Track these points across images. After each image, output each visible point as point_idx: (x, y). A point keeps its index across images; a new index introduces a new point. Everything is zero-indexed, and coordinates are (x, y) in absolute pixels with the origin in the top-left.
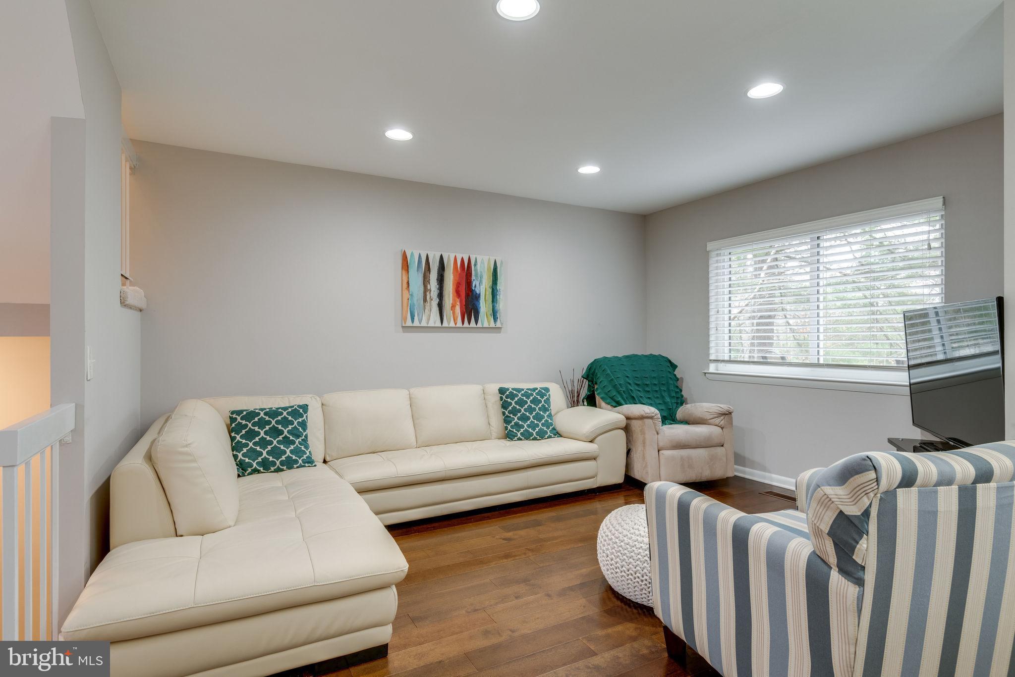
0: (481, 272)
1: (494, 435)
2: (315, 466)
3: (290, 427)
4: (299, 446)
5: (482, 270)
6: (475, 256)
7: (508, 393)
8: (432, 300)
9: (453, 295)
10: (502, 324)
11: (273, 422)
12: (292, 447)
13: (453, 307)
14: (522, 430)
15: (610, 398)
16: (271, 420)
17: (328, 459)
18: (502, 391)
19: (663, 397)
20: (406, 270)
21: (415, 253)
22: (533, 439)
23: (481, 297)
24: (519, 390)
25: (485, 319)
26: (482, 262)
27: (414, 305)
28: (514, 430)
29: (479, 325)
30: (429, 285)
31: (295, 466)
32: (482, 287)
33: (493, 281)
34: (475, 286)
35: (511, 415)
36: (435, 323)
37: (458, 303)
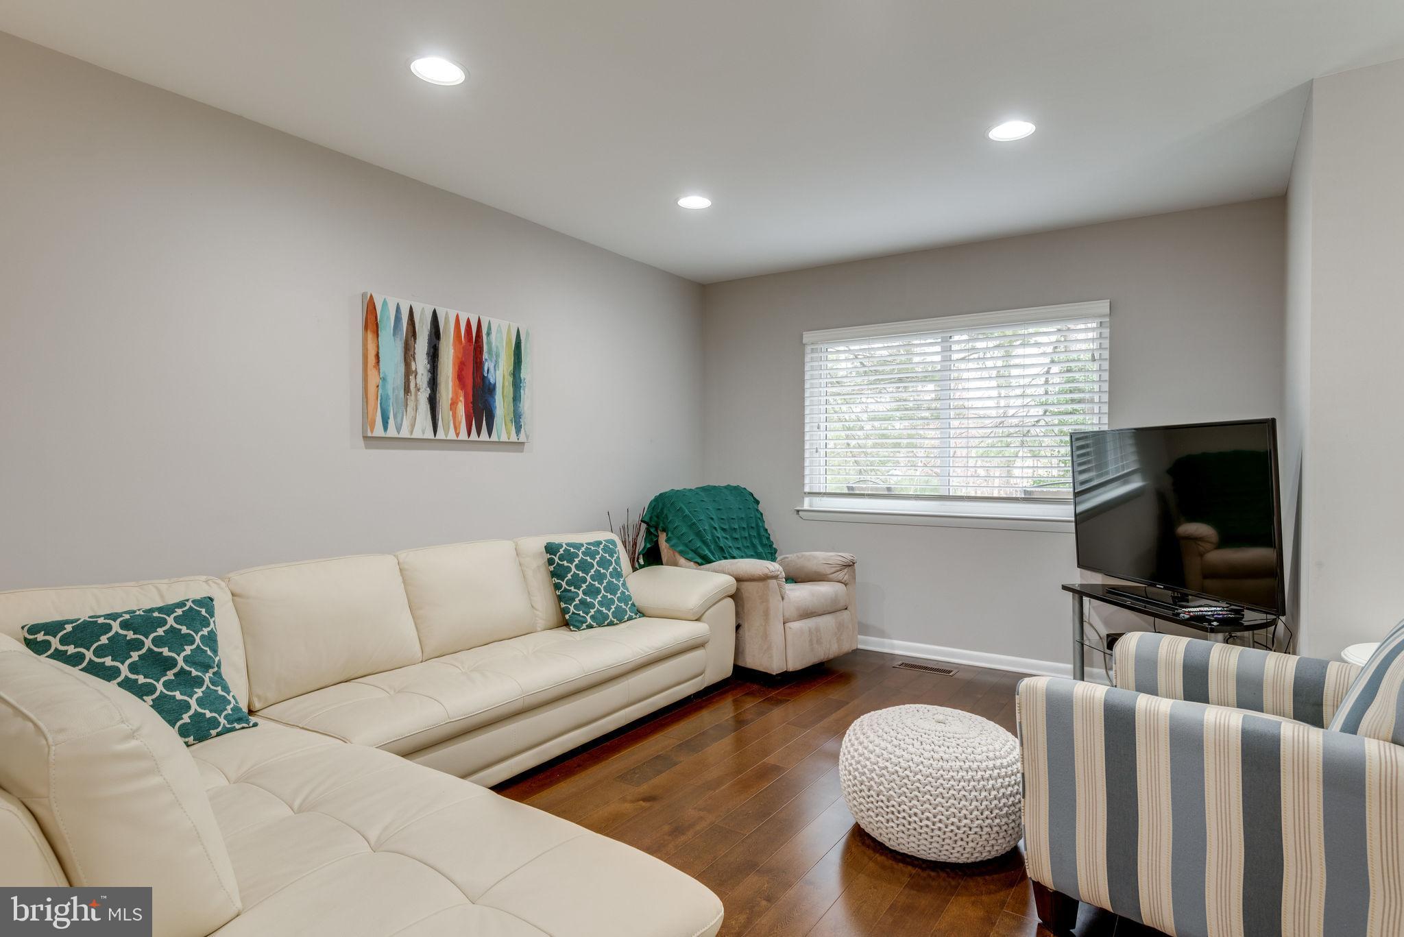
0: (497, 347)
1: (541, 623)
2: (255, 725)
3: (188, 650)
4: (212, 687)
5: (498, 345)
6: (488, 319)
7: (562, 551)
8: (419, 390)
9: (454, 384)
10: (527, 437)
11: (148, 643)
12: (199, 692)
13: (453, 405)
14: (592, 611)
15: (692, 550)
16: (141, 637)
17: (257, 705)
18: (551, 549)
19: (754, 546)
20: (373, 332)
21: (390, 302)
22: (608, 625)
23: (497, 389)
24: (578, 546)
25: (503, 429)
26: (499, 331)
27: (387, 397)
28: (581, 613)
29: (494, 438)
30: (413, 363)
31: (213, 732)
32: (498, 372)
33: (515, 363)
34: (488, 370)
35: (572, 588)
36: (423, 433)
37: (462, 399)
